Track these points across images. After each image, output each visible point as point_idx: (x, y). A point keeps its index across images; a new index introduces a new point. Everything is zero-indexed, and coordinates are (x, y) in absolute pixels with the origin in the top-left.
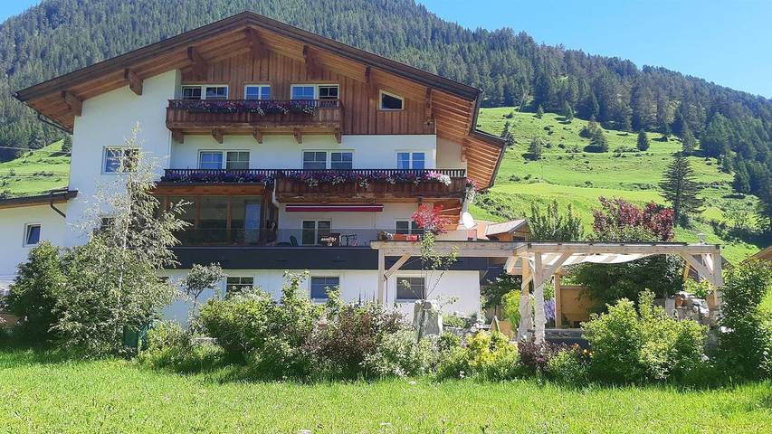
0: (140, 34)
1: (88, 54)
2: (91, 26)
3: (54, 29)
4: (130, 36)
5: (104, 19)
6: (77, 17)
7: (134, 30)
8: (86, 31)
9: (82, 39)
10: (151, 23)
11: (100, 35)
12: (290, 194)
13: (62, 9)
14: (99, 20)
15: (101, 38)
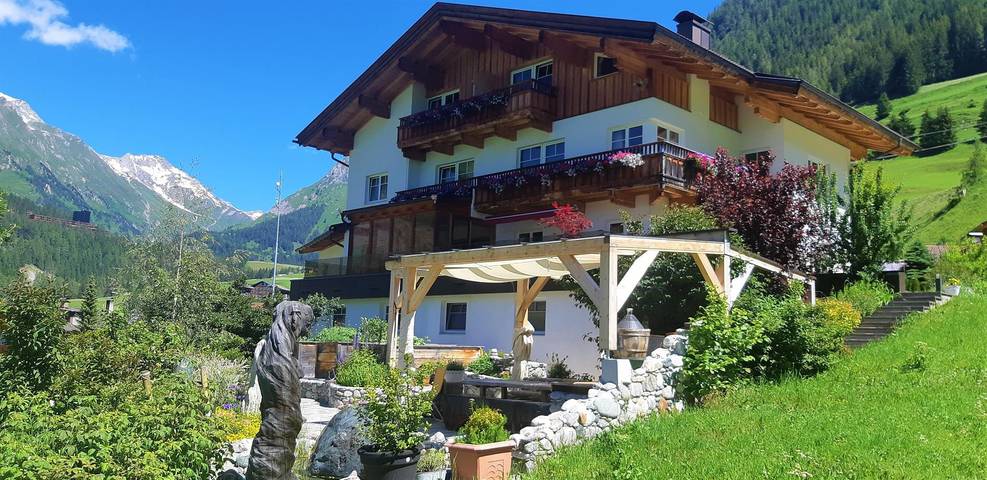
0: (810, 22)
1: (755, 56)
2: (757, 26)
3: (721, 39)
4: (798, 27)
5: (771, 15)
6: (742, 22)
7: (803, 19)
8: (752, 34)
9: (749, 44)
10: (821, 6)
11: (766, 34)
12: (486, 205)
13: (728, 17)
14: (765, 18)
15: (767, 37)
